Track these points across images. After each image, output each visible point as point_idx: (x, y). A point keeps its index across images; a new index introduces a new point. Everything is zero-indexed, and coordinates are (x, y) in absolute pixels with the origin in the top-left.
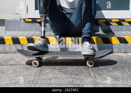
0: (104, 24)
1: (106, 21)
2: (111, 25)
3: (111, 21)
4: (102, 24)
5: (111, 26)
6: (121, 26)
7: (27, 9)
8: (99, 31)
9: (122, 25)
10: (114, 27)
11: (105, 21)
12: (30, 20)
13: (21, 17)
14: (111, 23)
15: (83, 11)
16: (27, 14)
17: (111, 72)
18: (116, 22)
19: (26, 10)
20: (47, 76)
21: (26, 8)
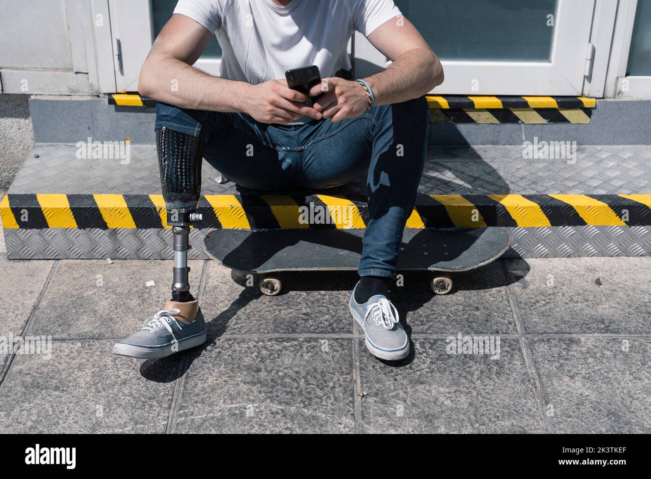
0: (442, 118)
1: (452, 104)
2: (472, 121)
3: (471, 105)
6: (509, 127)
7: (120, 57)
10: (481, 128)
11: (447, 107)
12: (136, 101)
13: (96, 88)
16: (122, 74)
17: (422, 383)
18: (491, 110)
19: (116, 58)
20: (211, 405)
21: (116, 52)
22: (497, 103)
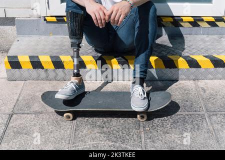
0: (171, 25)
1: (174, 20)
2: (182, 26)
3: (182, 20)
4: (167, 25)
5: (181, 28)
6: (196, 28)
8: (162, 36)
9: (199, 26)
10: (185, 29)
11: (172, 21)
12: (54, 19)
14: (182, 24)
15: (136, 33)
16: (49, 9)
17: (168, 133)
18: (189, 22)
20: (85, 142)
22: (192, 20)
